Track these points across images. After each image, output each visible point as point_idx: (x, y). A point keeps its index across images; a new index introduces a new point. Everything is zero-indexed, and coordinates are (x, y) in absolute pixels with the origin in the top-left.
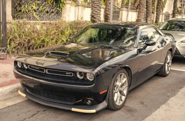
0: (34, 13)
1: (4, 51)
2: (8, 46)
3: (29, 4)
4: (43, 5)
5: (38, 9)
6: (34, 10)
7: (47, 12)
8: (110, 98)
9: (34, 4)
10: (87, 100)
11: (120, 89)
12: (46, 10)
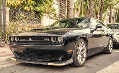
0: (24, 20)
1: (3, 41)
2: (6, 38)
3: (20, 14)
4: (29, 15)
5: (26, 18)
6: (24, 18)
7: (32, 20)
8: (75, 56)
9: (24, 14)
10: (59, 57)
11: (81, 53)
12: (31, 18)
